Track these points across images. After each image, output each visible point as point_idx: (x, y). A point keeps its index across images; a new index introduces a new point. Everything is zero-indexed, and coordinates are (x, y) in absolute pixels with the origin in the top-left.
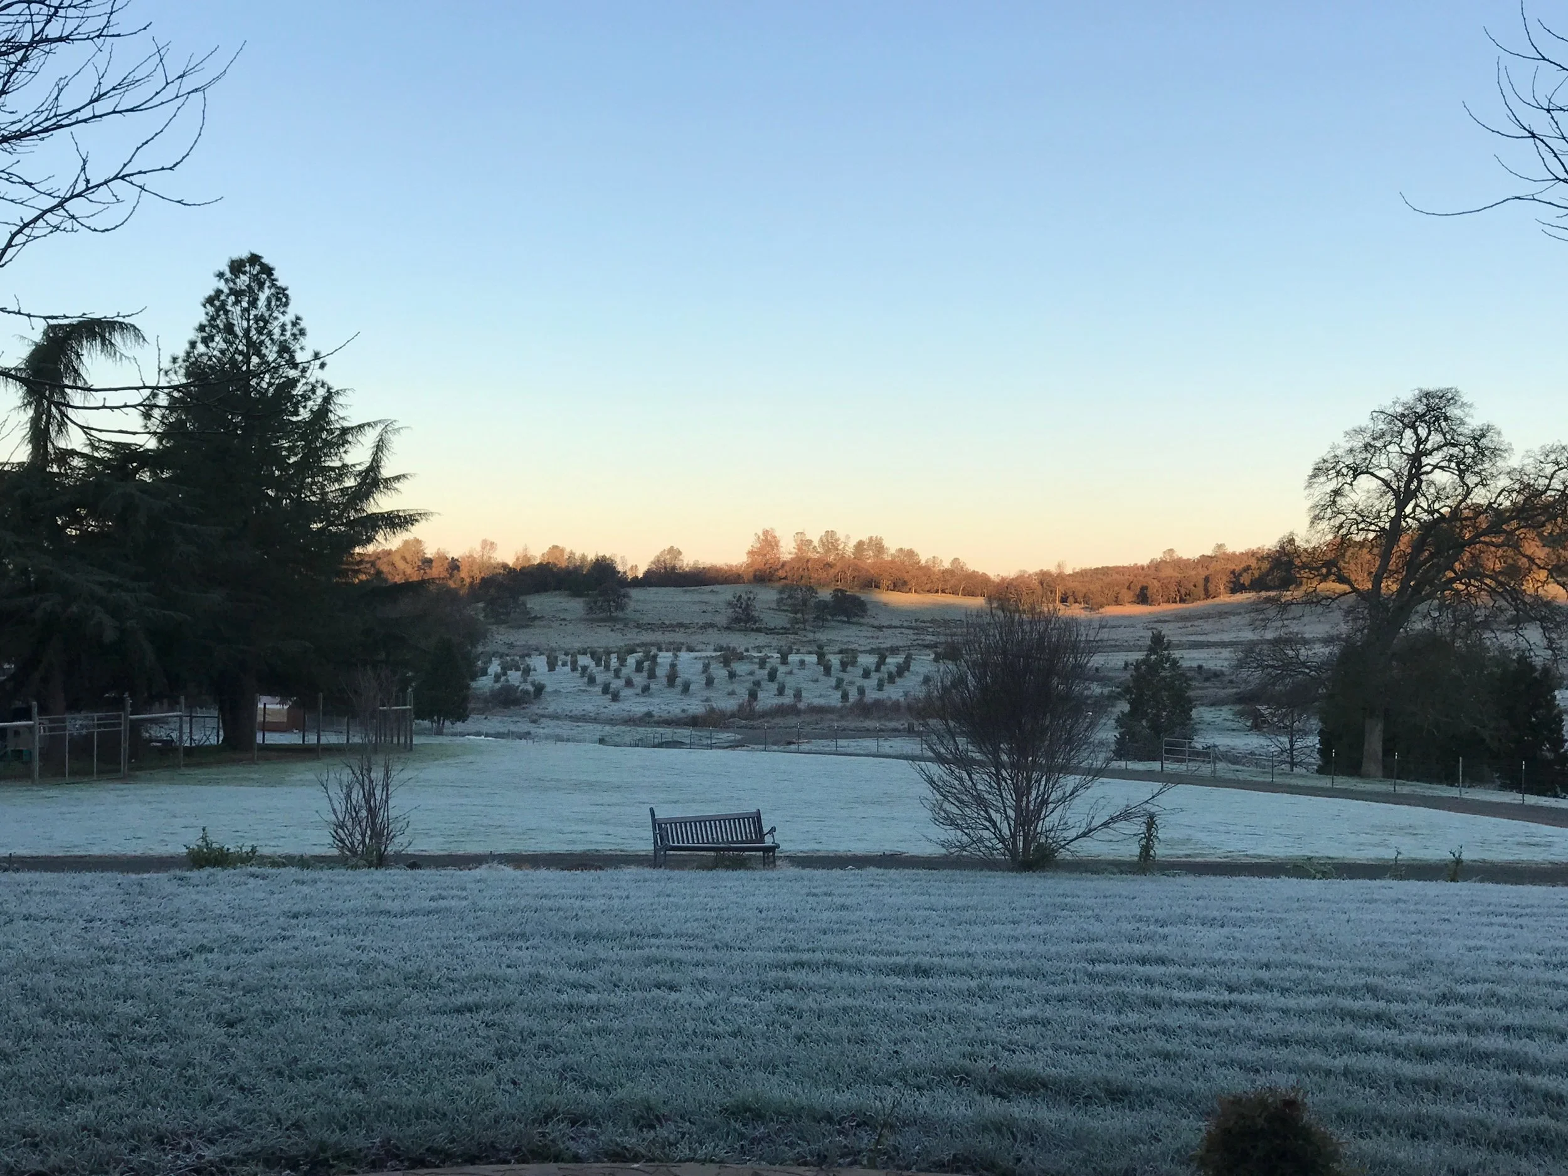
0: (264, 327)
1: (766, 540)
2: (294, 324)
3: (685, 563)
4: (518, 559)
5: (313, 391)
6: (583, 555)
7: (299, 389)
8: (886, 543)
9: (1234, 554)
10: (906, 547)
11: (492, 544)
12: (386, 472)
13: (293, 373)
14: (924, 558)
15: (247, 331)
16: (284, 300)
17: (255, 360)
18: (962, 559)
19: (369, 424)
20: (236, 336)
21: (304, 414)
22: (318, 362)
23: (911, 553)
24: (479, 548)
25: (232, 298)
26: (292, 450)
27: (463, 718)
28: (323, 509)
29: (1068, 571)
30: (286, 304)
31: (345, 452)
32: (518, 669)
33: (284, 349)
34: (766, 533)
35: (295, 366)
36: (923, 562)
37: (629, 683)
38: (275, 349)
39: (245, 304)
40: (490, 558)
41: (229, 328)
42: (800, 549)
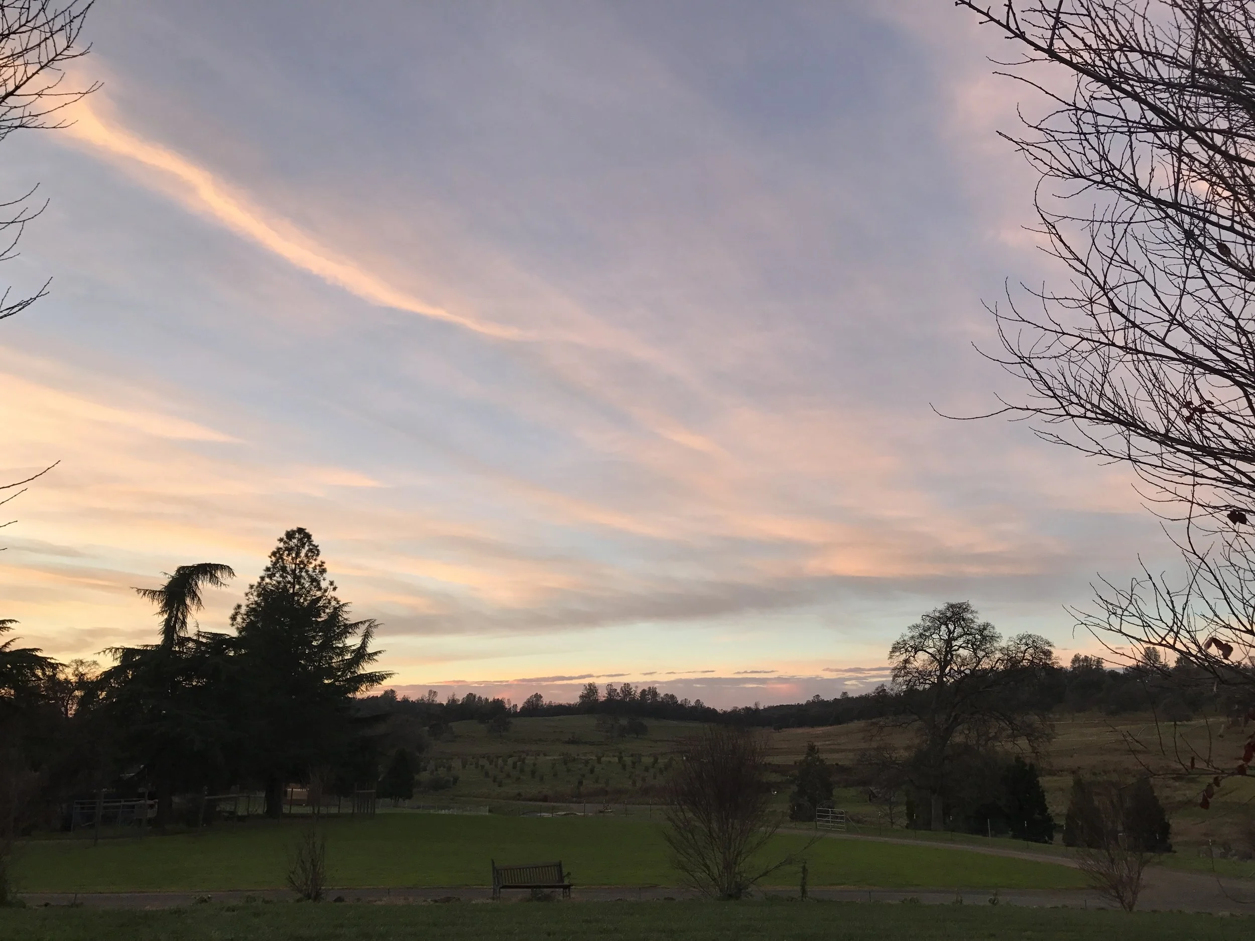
0: (304, 568)
1: (591, 689)
2: (321, 566)
3: (544, 703)
4: (449, 701)
5: (329, 603)
6: (486, 698)
7: (322, 603)
8: (658, 691)
10: (670, 693)
11: (435, 692)
12: (370, 650)
13: (319, 594)
15: (294, 570)
16: (316, 552)
17: (297, 586)
19: (361, 622)
20: (288, 573)
21: (324, 617)
22: (332, 587)
23: (672, 697)
24: (427, 695)
25: (287, 552)
27: (410, 797)
28: (330, 672)
29: (761, 707)
30: (317, 555)
31: (346, 637)
32: (444, 767)
33: (314, 580)
34: (590, 685)
35: (320, 589)
36: (680, 702)
37: (508, 776)
38: (309, 580)
39: (294, 555)
40: (433, 700)
41: (284, 569)
42: (609, 694)
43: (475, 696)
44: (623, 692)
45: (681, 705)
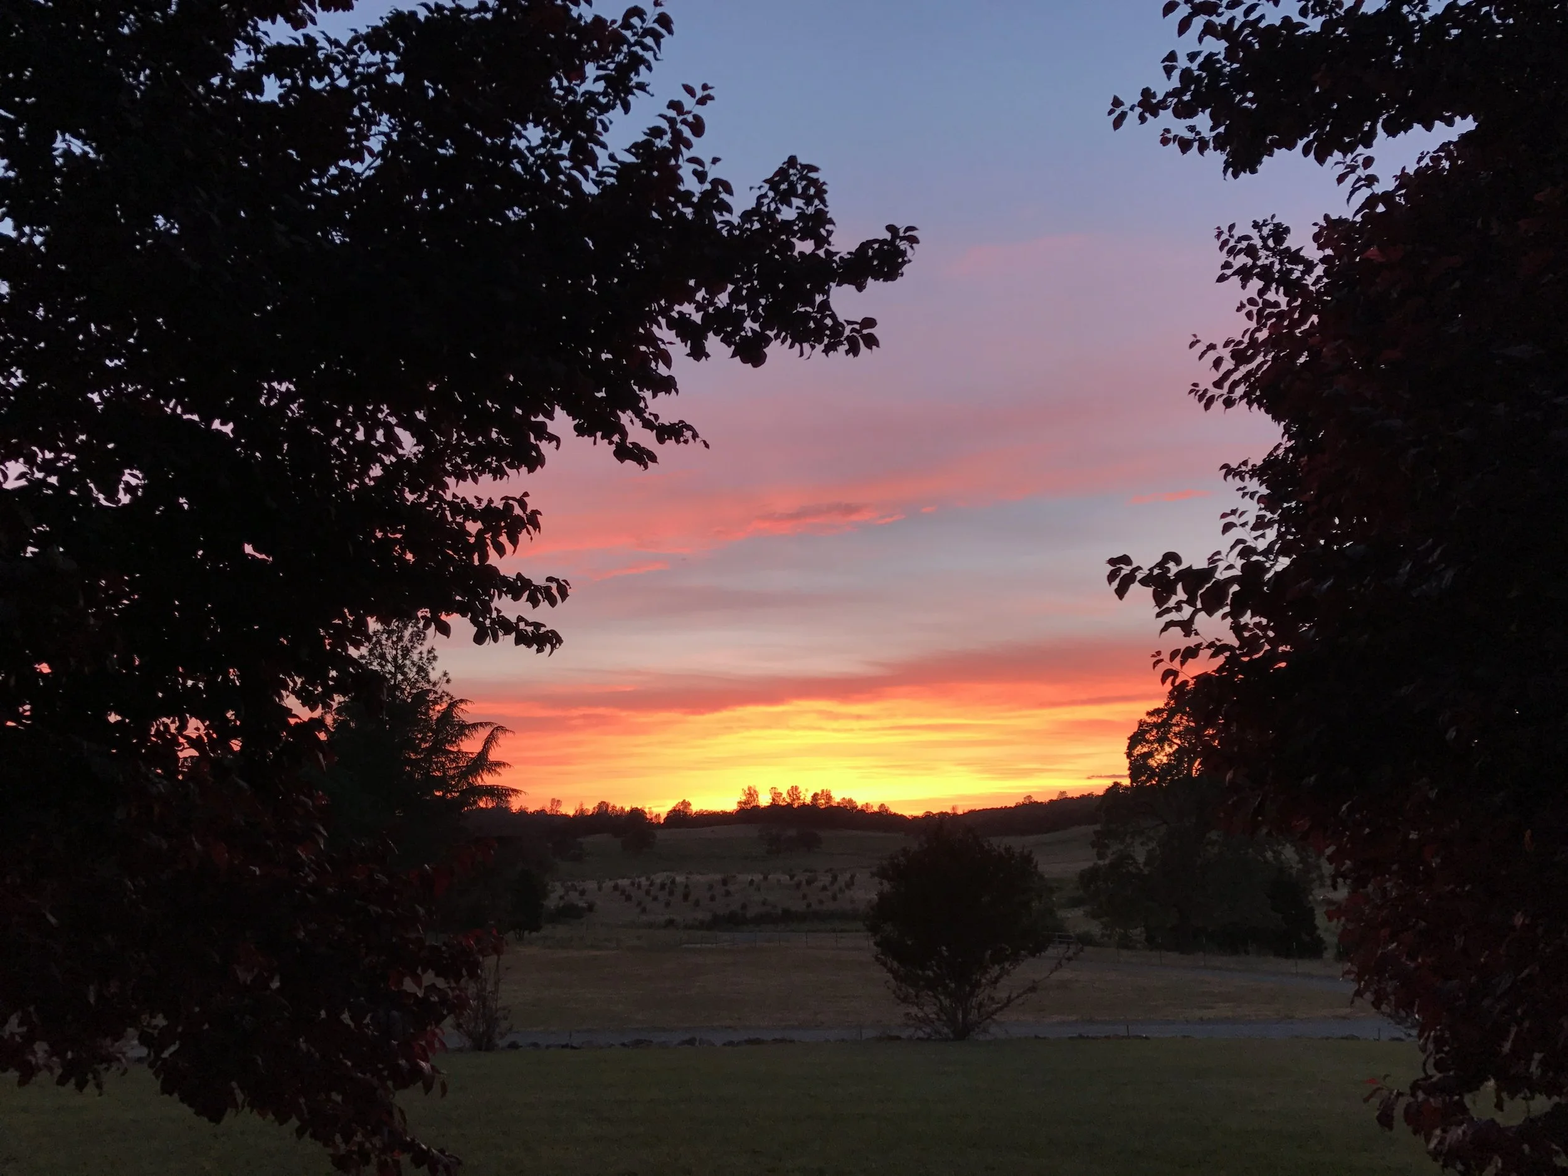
0: (407, 654)
1: (750, 794)
2: (429, 652)
3: (694, 811)
4: (576, 812)
5: (441, 697)
6: (622, 808)
7: (431, 697)
8: (833, 794)
9: (1072, 798)
10: (847, 797)
11: (558, 801)
12: (494, 755)
13: (427, 687)
14: (860, 802)
15: (395, 658)
16: (423, 635)
17: (400, 677)
18: (887, 805)
19: (481, 724)
20: (387, 661)
21: (434, 715)
22: (445, 678)
23: (850, 801)
24: (549, 805)
25: (385, 636)
26: (423, 740)
27: (537, 928)
28: (442, 783)
29: (960, 812)
30: (424, 639)
31: (461, 740)
32: (576, 890)
33: (421, 670)
34: (749, 788)
35: (429, 681)
36: (859, 807)
37: (655, 899)
38: (415, 669)
39: (395, 639)
40: (557, 811)
41: (383, 656)
42: (774, 800)
43: (607, 806)
44: (790, 796)
45: (862, 811)
